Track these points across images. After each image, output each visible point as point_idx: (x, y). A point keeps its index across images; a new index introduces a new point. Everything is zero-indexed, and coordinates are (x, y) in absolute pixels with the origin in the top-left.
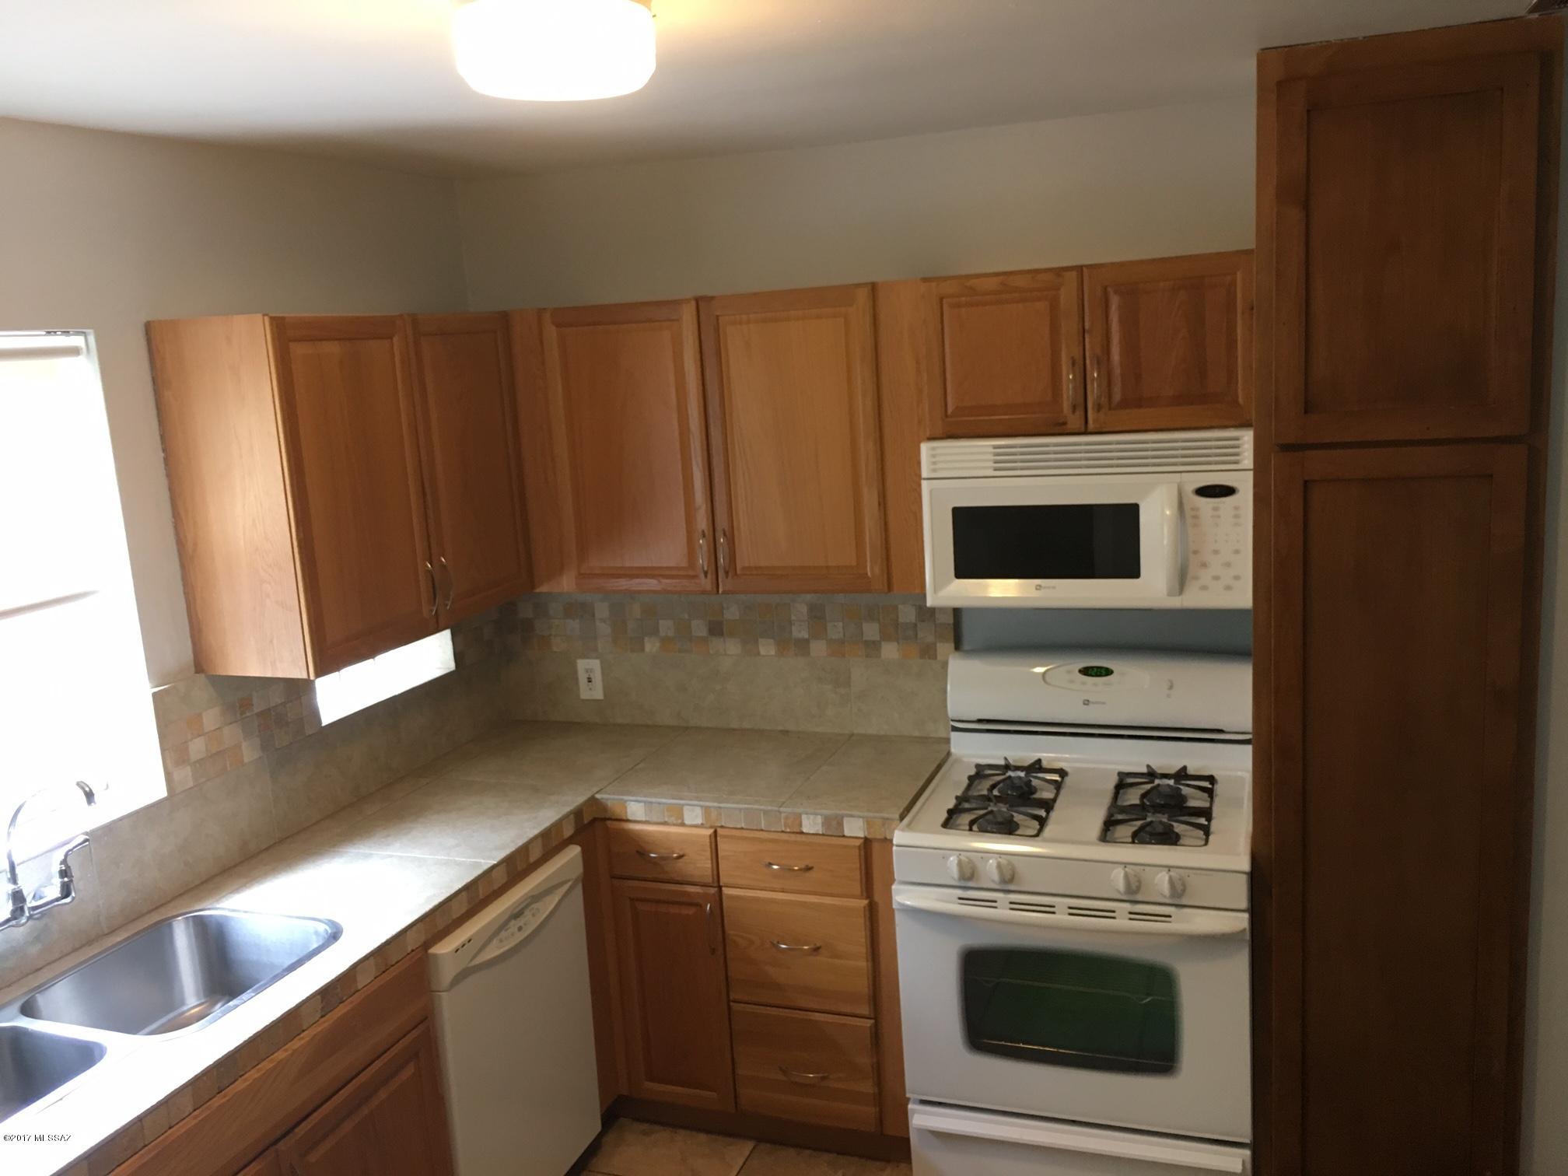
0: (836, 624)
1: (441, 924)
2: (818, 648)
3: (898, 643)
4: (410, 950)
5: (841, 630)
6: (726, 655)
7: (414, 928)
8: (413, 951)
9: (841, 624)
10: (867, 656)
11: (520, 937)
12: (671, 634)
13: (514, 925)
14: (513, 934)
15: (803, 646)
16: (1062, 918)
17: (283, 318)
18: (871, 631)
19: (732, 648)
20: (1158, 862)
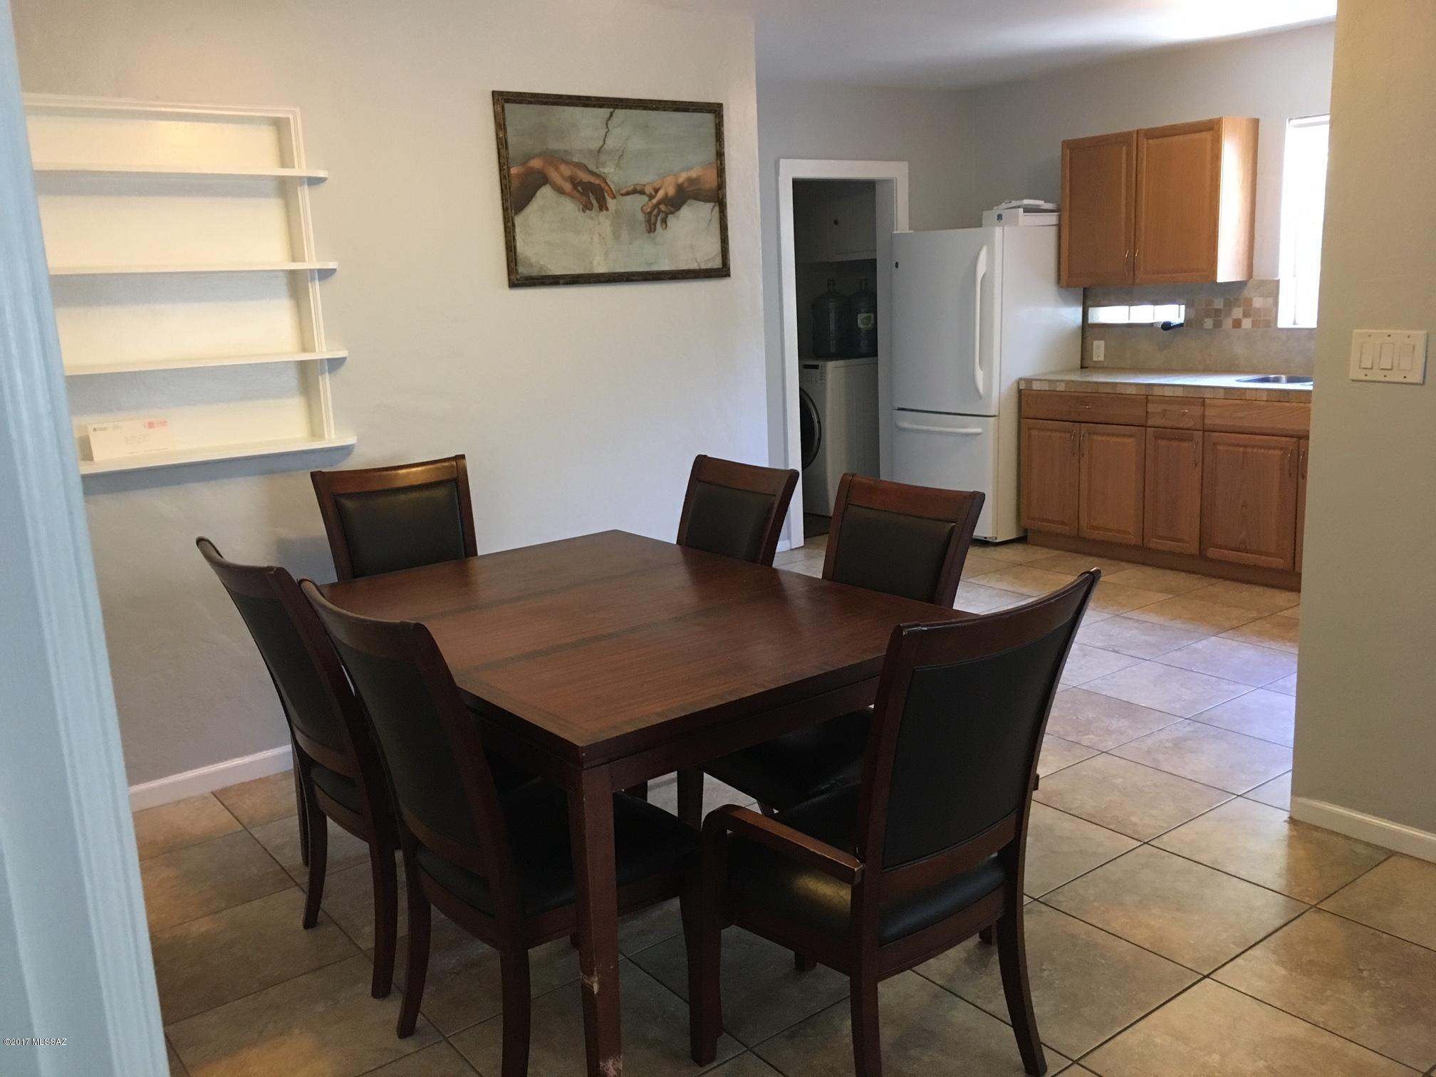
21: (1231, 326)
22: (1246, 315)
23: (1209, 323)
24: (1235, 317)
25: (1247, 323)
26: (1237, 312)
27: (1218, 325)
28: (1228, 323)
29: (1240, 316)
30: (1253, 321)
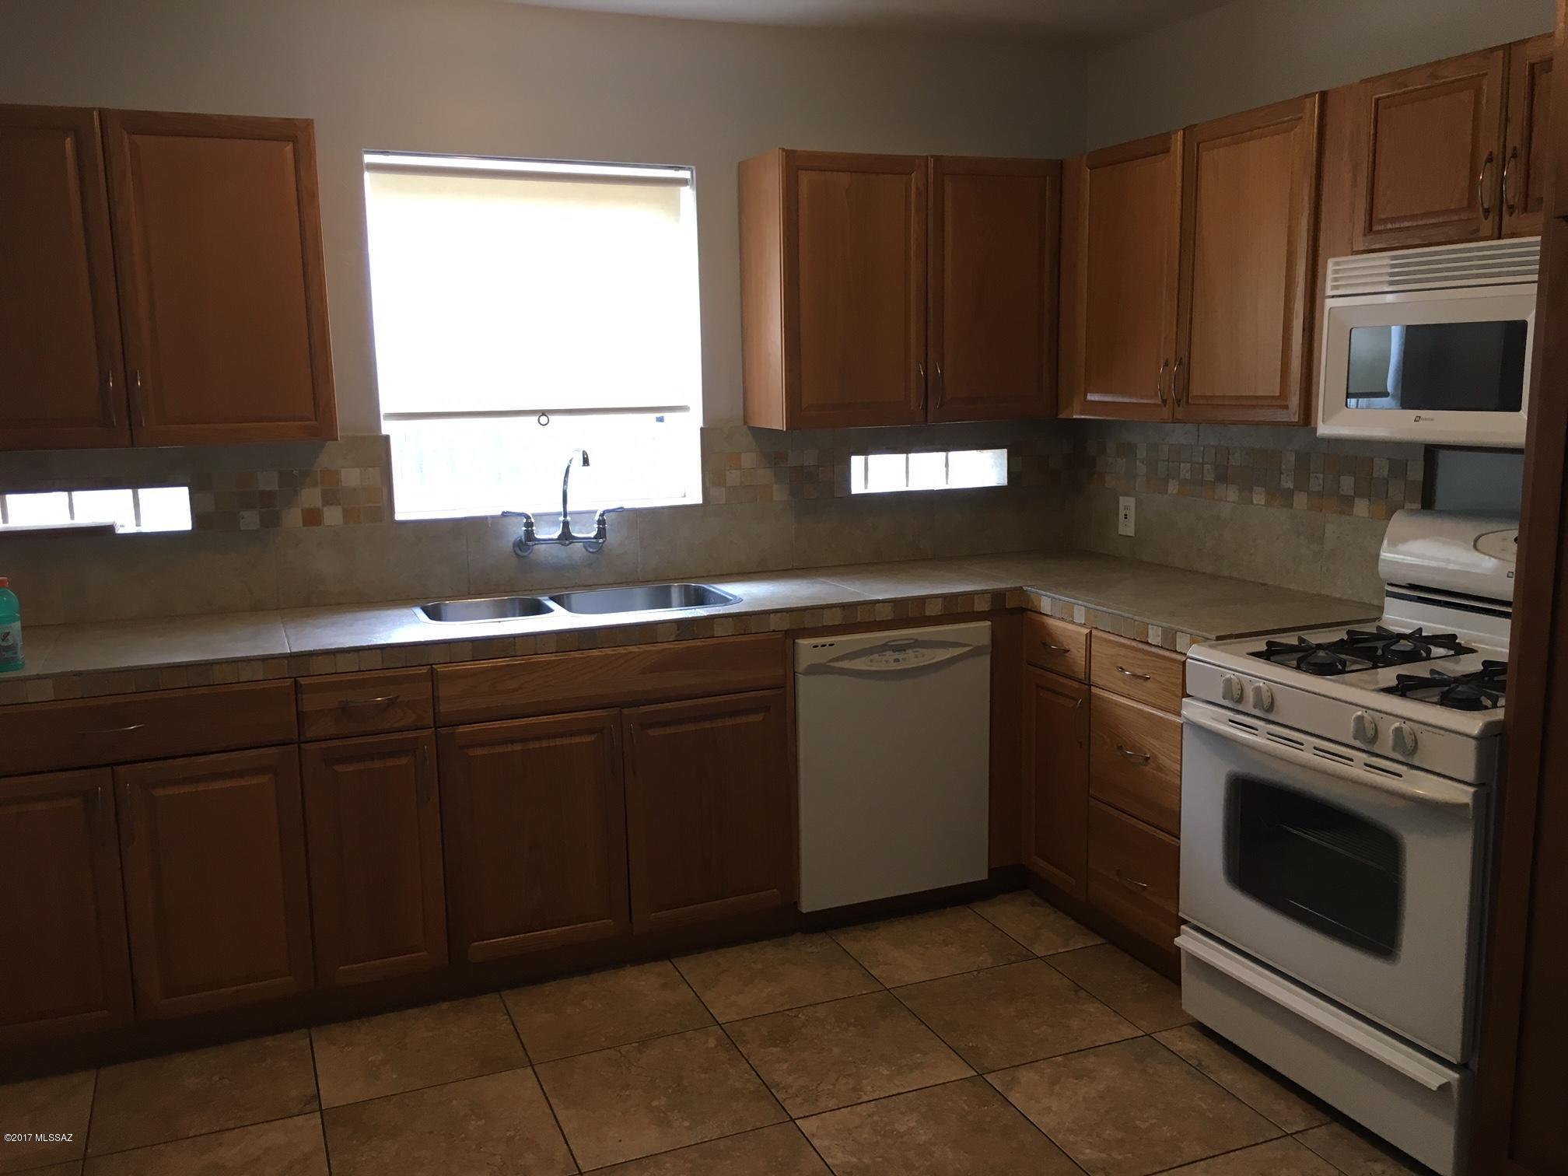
0: (1317, 475)
1: (808, 622)
2: (1301, 500)
3: (1370, 500)
4: (771, 629)
5: (1321, 482)
6: (1226, 501)
7: (779, 615)
8: (774, 631)
9: (1321, 476)
10: (1340, 513)
11: (894, 666)
12: (1188, 477)
13: (890, 655)
14: (887, 662)
15: (1287, 497)
16: (1307, 756)
17: (794, 152)
18: (1347, 483)
19: (1232, 493)
20: (1399, 713)
21: (301, 525)
22: (330, 499)
23: (250, 519)
24: (306, 506)
25: (333, 516)
26: (310, 497)
27: (271, 521)
28: (293, 518)
29: (318, 503)
30: (344, 510)
